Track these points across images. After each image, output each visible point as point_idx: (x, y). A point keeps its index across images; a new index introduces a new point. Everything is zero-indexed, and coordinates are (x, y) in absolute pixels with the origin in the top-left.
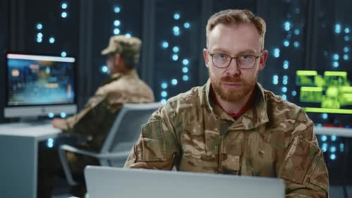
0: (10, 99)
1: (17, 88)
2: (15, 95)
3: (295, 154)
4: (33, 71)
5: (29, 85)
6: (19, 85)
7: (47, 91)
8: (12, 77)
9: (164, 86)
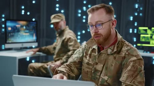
0: (8, 40)
1: (11, 35)
2: (9, 38)
3: (130, 70)
4: (18, 28)
5: (16, 34)
6: (12, 34)
7: (24, 36)
8: (8, 30)
9: (79, 33)
